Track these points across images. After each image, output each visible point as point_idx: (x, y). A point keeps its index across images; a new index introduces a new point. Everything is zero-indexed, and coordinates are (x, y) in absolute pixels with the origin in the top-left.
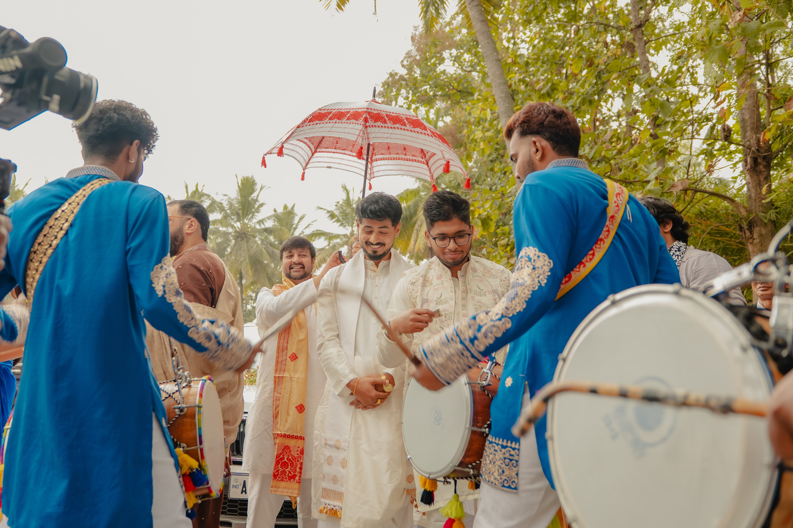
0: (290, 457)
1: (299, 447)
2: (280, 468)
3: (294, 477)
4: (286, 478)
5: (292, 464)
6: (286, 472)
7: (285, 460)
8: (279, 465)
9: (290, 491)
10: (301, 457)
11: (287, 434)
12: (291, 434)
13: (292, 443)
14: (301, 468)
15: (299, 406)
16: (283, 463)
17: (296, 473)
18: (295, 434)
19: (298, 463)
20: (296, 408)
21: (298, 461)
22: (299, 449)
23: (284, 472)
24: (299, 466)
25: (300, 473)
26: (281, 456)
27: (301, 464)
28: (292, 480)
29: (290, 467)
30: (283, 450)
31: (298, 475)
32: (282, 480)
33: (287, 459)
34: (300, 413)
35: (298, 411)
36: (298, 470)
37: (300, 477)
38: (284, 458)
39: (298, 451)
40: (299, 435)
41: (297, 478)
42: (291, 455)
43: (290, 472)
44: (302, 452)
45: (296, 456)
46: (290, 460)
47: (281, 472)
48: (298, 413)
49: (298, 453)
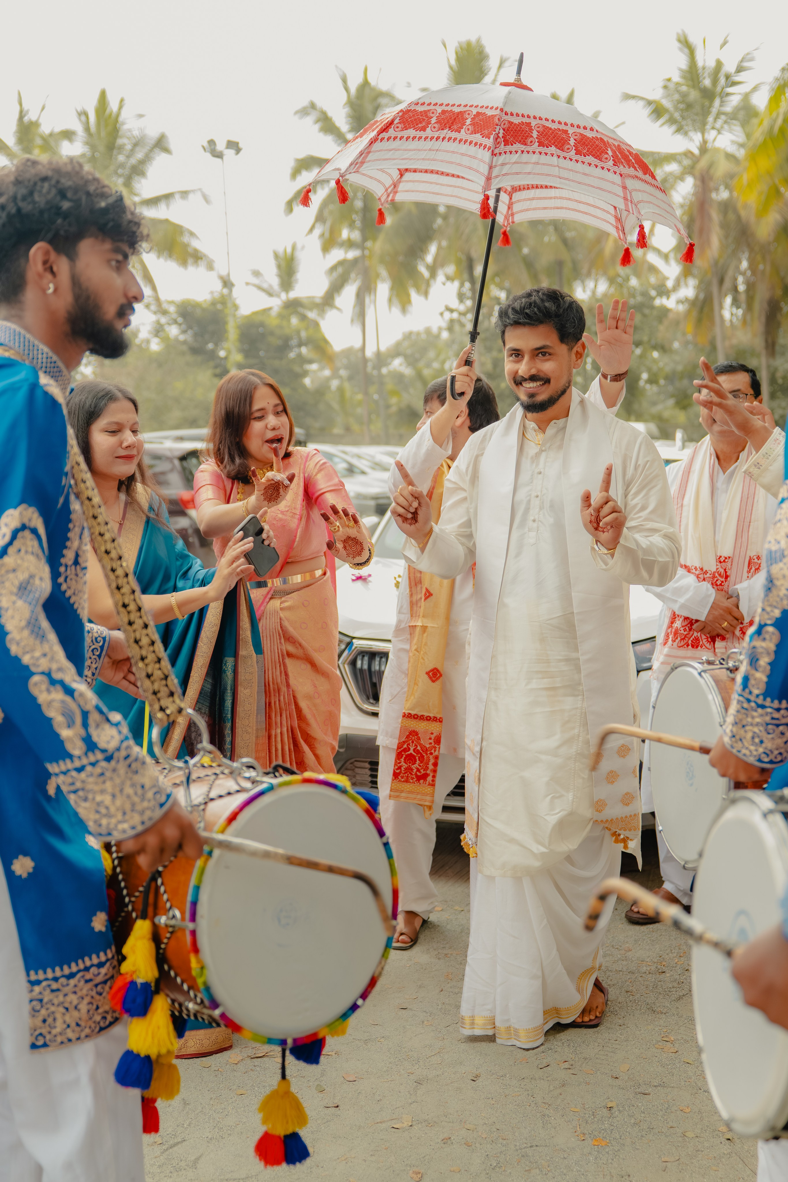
0: (419, 748)
1: (432, 734)
2: (403, 763)
3: (424, 777)
4: (413, 779)
5: (422, 758)
6: (412, 770)
7: (411, 751)
8: (402, 760)
9: (419, 797)
10: (435, 748)
11: (413, 713)
12: (420, 714)
13: (421, 726)
14: (435, 764)
15: (432, 670)
16: (407, 756)
17: (428, 772)
18: (426, 714)
19: (431, 757)
20: (427, 673)
21: (431, 754)
22: (433, 737)
23: (409, 770)
24: (432, 761)
25: (435, 771)
26: (405, 746)
27: (437, 758)
28: (422, 781)
29: (418, 762)
30: (408, 737)
31: (431, 775)
32: (407, 781)
33: (414, 750)
34: (433, 681)
35: (430, 678)
36: (431, 767)
37: (434, 777)
38: (409, 749)
39: (430, 739)
40: (432, 715)
41: (430, 778)
42: (421, 745)
43: (418, 770)
44: (438, 741)
45: (428, 746)
46: (418, 752)
47: (406, 769)
48: (430, 681)
49: (431, 741)
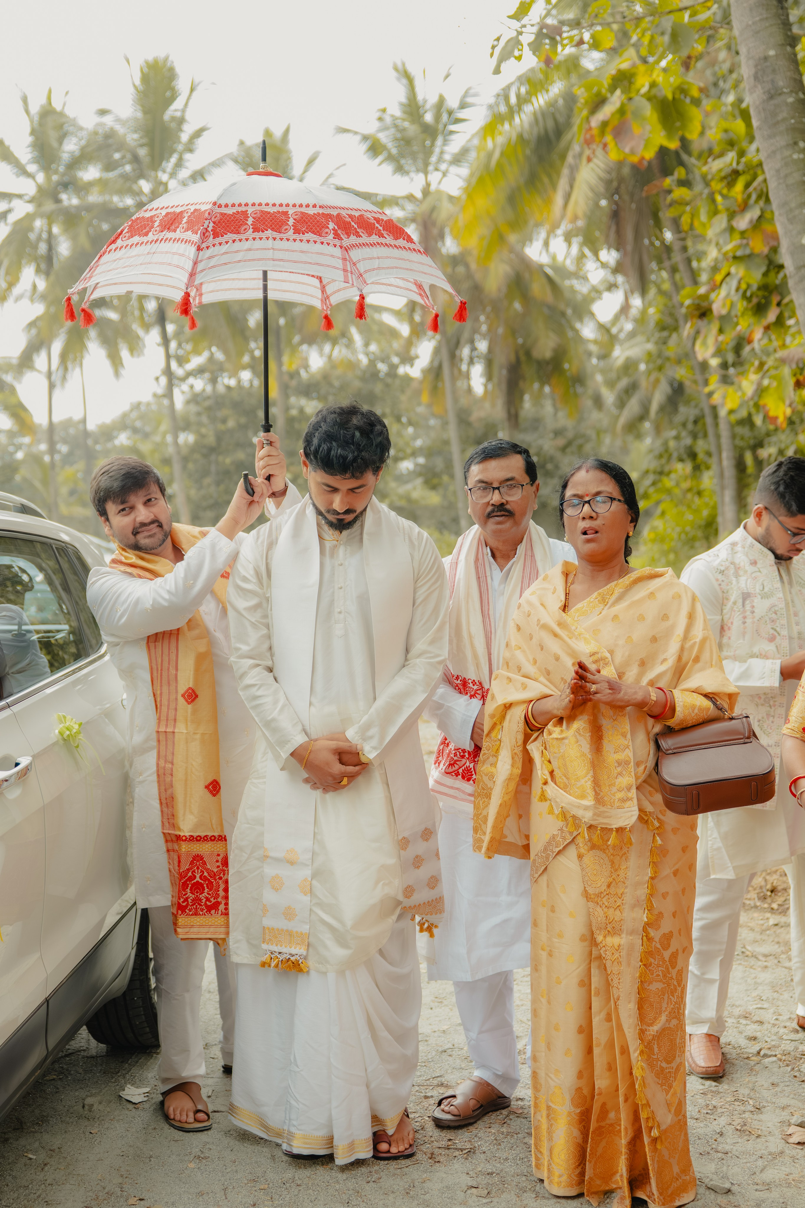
0: (206, 874)
1: (218, 855)
2: (189, 894)
3: (216, 906)
4: (202, 910)
5: (210, 885)
6: (201, 900)
7: (198, 879)
8: (188, 890)
9: (212, 930)
10: (224, 871)
11: (195, 834)
12: (203, 834)
13: (204, 849)
14: (226, 890)
15: (211, 783)
16: (193, 885)
17: (219, 900)
18: (210, 834)
19: (220, 882)
20: (207, 787)
21: (220, 878)
22: (220, 858)
23: (197, 900)
24: (222, 886)
25: (227, 898)
26: (190, 874)
27: (227, 882)
28: (213, 912)
29: (206, 890)
30: (192, 863)
31: (223, 902)
32: (196, 914)
33: (200, 877)
34: (214, 795)
35: (211, 792)
36: (222, 893)
37: (227, 904)
38: (195, 877)
39: (217, 861)
40: (216, 834)
41: (222, 907)
42: (207, 870)
43: (208, 899)
44: (225, 862)
45: (215, 870)
46: (205, 879)
47: (193, 900)
48: (210, 796)
49: (218, 864)
